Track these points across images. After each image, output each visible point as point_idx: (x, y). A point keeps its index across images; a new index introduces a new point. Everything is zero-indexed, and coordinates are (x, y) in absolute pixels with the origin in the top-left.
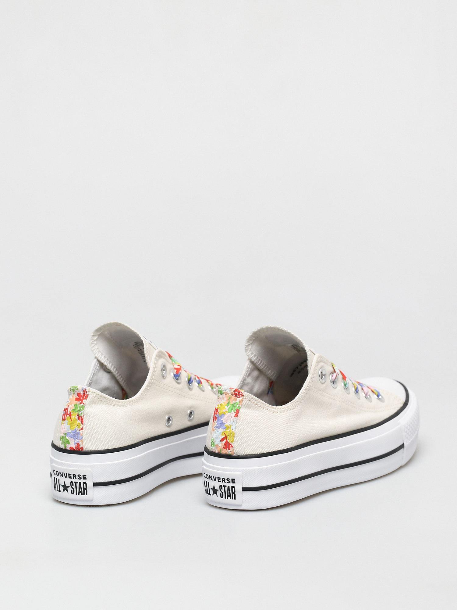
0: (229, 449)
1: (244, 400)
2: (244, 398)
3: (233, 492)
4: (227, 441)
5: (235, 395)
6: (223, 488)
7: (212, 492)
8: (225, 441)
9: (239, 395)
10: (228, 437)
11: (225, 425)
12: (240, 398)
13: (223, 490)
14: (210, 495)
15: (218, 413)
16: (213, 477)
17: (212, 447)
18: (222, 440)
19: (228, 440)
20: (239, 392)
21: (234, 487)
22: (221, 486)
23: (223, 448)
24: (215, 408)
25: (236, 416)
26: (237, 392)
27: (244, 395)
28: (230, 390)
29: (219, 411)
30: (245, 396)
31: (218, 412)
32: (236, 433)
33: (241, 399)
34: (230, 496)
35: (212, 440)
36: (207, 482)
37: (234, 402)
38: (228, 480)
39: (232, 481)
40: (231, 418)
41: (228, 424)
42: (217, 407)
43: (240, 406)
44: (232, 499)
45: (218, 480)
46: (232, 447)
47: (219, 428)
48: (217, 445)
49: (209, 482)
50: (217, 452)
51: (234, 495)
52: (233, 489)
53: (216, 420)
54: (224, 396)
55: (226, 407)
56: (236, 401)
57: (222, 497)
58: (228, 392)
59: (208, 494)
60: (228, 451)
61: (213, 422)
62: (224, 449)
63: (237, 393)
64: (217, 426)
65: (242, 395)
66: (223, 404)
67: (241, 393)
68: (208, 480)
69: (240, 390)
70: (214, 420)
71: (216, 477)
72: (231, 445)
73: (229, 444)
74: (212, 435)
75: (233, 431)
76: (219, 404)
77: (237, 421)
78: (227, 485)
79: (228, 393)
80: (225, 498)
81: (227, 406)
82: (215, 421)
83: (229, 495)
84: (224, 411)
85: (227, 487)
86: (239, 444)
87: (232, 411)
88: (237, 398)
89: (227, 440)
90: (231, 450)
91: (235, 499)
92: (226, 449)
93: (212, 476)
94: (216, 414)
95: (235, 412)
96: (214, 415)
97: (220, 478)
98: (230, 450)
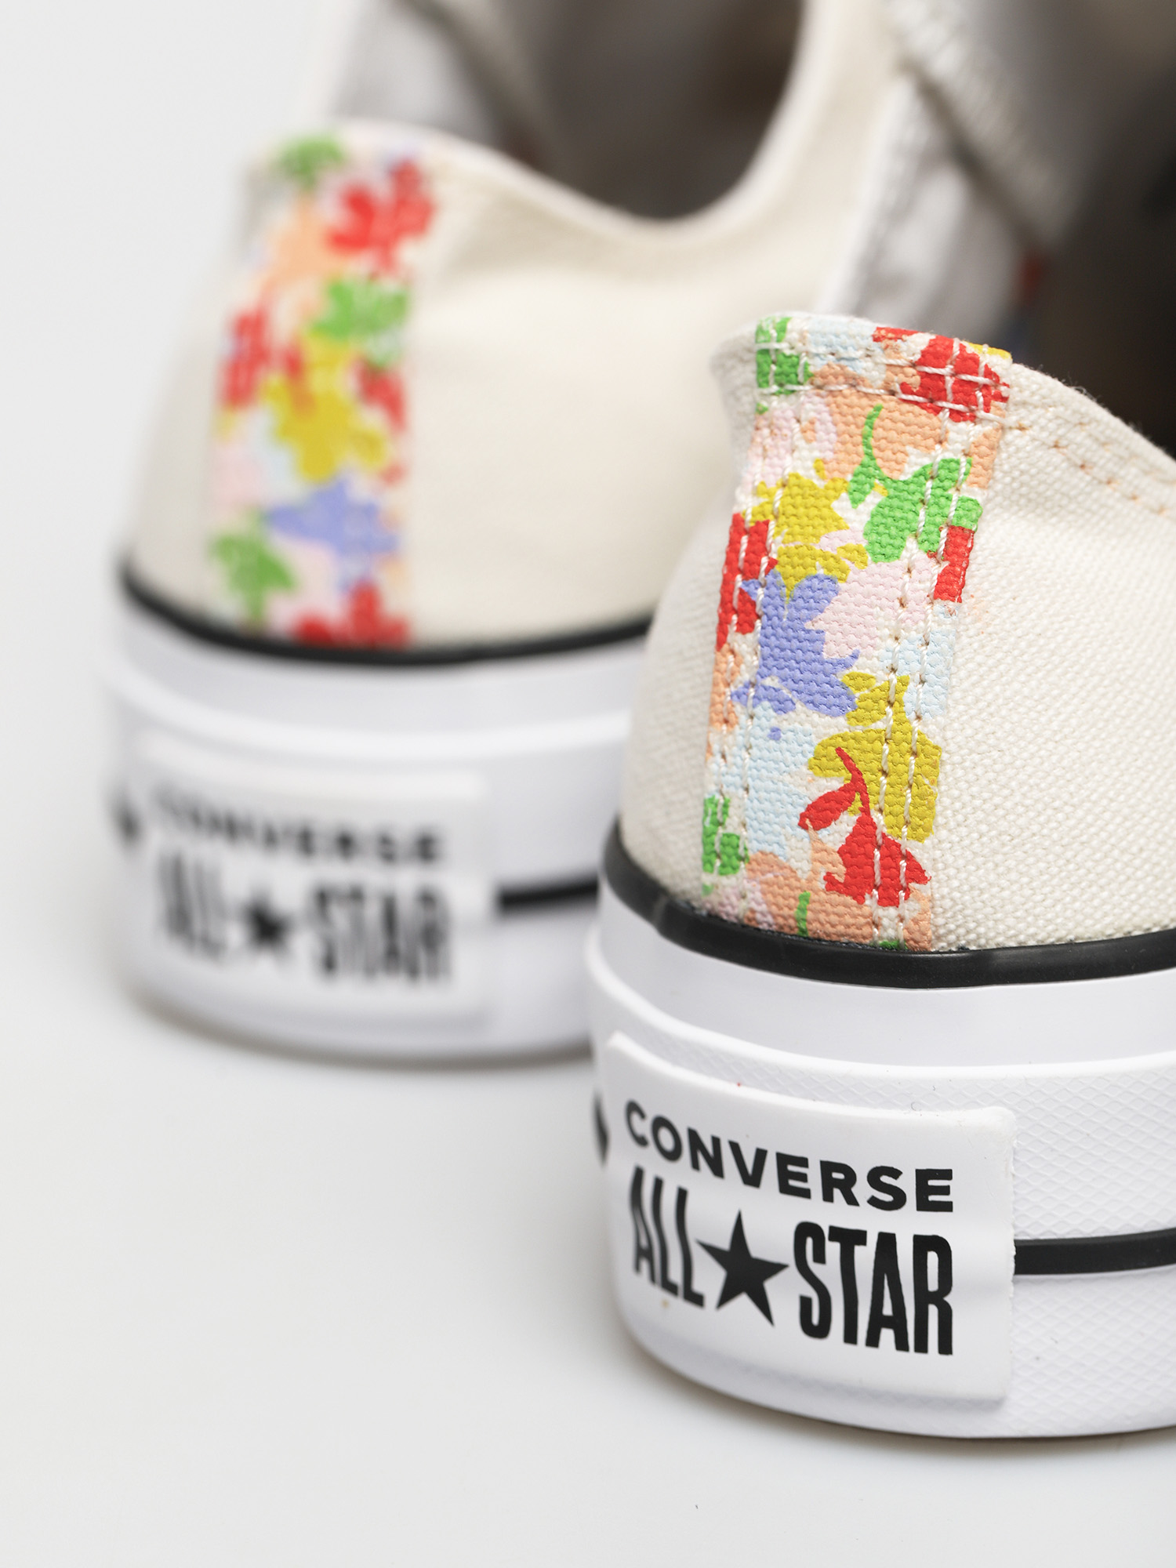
0: (889, 899)
1: (1009, 437)
2: (1012, 420)
3: (933, 1285)
4: (865, 825)
5: (930, 393)
6: (833, 1249)
7: (710, 1278)
8: (845, 824)
9: (965, 391)
10: (878, 786)
11: (842, 675)
12: (973, 418)
13: (830, 1273)
14: (697, 1299)
15: (772, 563)
16: (735, 1148)
17: (708, 879)
18: (819, 814)
19: (877, 817)
20: (968, 363)
21: (940, 1246)
22: (806, 1230)
23: (831, 883)
24: (737, 522)
25: (949, 587)
26: (947, 370)
27: (1013, 394)
28: (876, 347)
29: (776, 542)
30: (1024, 404)
31: (766, 551)
32: (952, 747)
33: (988, 428)
34: (897, 1323)
35: (716, 813)
36: (658, 1184)
37: (916, 461)
38: (885, 1179)
39: (923, 1190)
40: (903, 613)
41: (872, 666)
42: (749, 507)
43: (979, 495)
44: (922, 1347)
45: (784, 1177)
46: (917, 874)
47: (782, 706)
48: (767, 862)
49: (682, 1195)
50: (766, 920)
51: (933, 1311)
52: (933, 1258)
53: (746, 627)
54: (811, 404)
55: (841, 506)
56: (940, 454)
57: (817, 1330)
58: (862, 368)
59: (669, 1287)
60: (880, 912)
61: (720, 642)
62: (835, 897)
63: (950, 382)
64: (768, 682)
65: (995, 394)
66: (808, 474)
67: (989, 373)
68: (678, 1175)
69: (971, 348)
70: (733, 628)
71: (761, 1155)
72: (908, 857)
73: (893, 852)
74: (716, 764)
75: (930, 730)
76: (773, 481)
77: (958, 636)
78: (872, 1222)
79: (854, 382)
80: (850, 1337)
81: (855, 502)
82: (744, 644)
83: (888, 1310)
84: (830, 543)
85: (872, 1240)
86: (976, 846)
87: (911, 544)
88: (949, 424)
89: (866, 811)
90: (909, 908)
91: (945, 1347)
92: (860, 899)
93: (716, 1141)
94: (750, 572)
95: (932, 555)
96: (727, 584)
97: (803, 1162)
98: (894, 902)
